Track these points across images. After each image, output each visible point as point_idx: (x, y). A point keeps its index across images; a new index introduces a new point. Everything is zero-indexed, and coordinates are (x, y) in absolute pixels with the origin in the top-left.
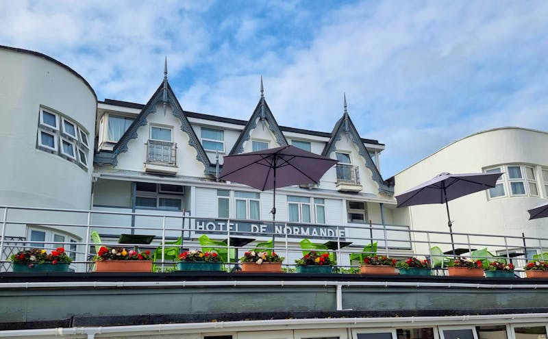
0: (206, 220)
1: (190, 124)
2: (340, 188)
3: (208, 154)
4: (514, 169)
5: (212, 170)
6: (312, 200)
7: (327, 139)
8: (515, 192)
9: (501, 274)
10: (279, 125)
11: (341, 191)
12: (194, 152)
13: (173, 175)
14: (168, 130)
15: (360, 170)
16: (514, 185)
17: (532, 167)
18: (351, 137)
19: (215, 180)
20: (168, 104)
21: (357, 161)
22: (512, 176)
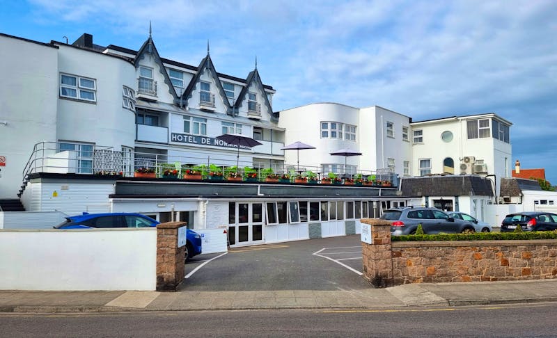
0: (178, 134)
1: (164, 67)
2: (250, 116)
3: (175, 89)
4: (333, 124)
5: (178, 100)
6: (235, 125)
7: (244, 84)
8: (332, 136)
9: (313, 182)
10: (217, 71)
11: (250, 119)
12: (167, 88)
13: (154, 102)
14: (150, 70)
15: (262, 106)
16: (332, 132)
17: (341, 124)
18: (258, 85)
19: (180, 107)
20: (152, 54)
21: (260, 100)
22: (332, 128)
